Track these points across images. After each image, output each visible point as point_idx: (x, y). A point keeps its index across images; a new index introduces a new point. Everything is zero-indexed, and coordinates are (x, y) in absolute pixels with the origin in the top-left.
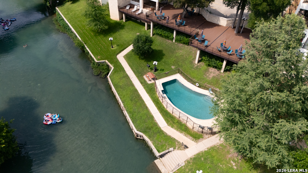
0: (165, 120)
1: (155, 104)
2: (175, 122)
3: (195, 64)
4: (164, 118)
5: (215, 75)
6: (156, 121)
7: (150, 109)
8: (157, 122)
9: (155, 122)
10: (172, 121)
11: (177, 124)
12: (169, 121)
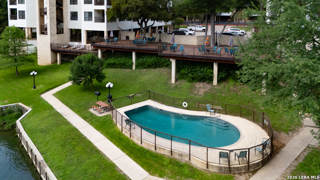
0: (142, 166)
1: (115, 143)
2: (165, 163)
3: (172, 84)
4: (139, 164)
5: (206, 90)
6: (121, 171)
7: (104, 153)
8: (124, 174)
9: (120, 174)
10: (158, 163)
11: (171, 166)
12: (152, 166)
